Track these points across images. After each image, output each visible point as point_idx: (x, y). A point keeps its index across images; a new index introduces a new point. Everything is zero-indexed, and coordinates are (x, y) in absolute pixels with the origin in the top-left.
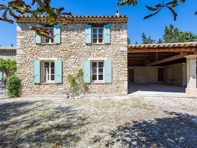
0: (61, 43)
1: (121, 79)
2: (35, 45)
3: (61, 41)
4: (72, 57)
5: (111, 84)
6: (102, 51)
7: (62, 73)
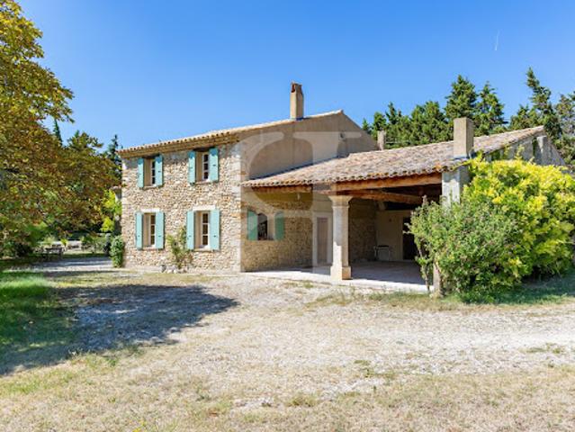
0: (163, 184)
1: (233, 244)
2: (138, 191)
3: (163, 181)
4: (176, 206)
5: (220, 251)
6: (210, 194)
7: (164, 233)
